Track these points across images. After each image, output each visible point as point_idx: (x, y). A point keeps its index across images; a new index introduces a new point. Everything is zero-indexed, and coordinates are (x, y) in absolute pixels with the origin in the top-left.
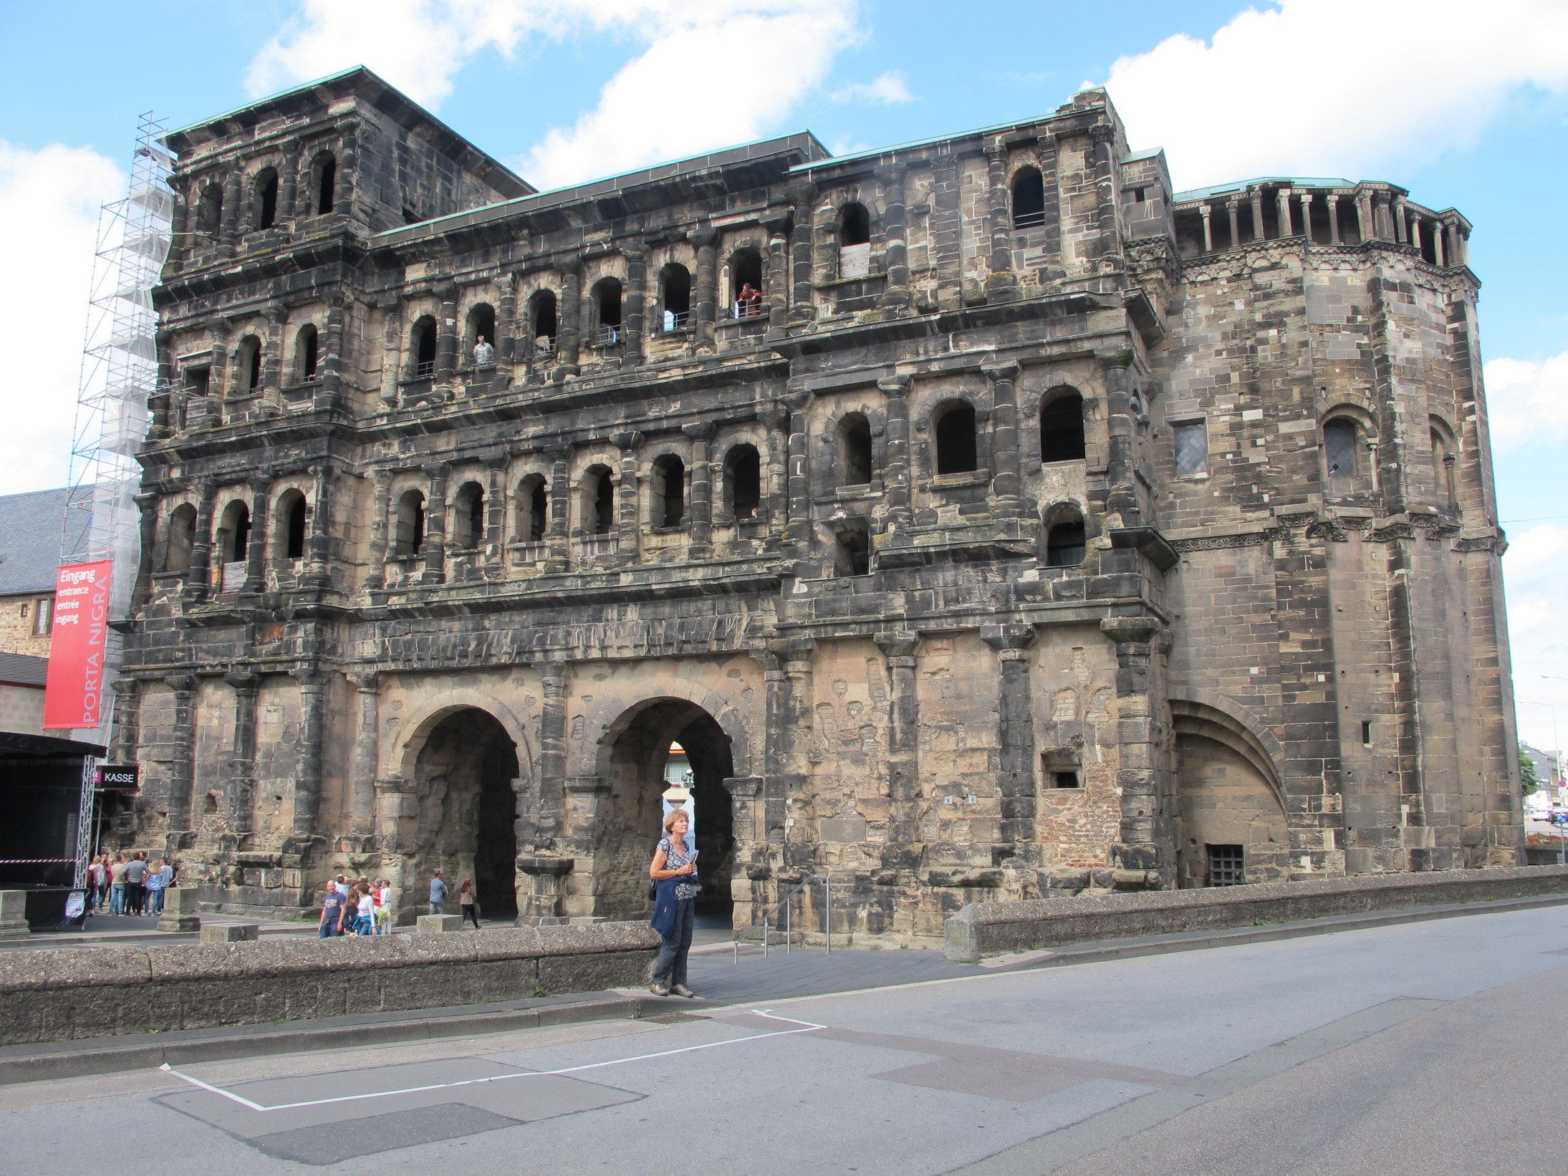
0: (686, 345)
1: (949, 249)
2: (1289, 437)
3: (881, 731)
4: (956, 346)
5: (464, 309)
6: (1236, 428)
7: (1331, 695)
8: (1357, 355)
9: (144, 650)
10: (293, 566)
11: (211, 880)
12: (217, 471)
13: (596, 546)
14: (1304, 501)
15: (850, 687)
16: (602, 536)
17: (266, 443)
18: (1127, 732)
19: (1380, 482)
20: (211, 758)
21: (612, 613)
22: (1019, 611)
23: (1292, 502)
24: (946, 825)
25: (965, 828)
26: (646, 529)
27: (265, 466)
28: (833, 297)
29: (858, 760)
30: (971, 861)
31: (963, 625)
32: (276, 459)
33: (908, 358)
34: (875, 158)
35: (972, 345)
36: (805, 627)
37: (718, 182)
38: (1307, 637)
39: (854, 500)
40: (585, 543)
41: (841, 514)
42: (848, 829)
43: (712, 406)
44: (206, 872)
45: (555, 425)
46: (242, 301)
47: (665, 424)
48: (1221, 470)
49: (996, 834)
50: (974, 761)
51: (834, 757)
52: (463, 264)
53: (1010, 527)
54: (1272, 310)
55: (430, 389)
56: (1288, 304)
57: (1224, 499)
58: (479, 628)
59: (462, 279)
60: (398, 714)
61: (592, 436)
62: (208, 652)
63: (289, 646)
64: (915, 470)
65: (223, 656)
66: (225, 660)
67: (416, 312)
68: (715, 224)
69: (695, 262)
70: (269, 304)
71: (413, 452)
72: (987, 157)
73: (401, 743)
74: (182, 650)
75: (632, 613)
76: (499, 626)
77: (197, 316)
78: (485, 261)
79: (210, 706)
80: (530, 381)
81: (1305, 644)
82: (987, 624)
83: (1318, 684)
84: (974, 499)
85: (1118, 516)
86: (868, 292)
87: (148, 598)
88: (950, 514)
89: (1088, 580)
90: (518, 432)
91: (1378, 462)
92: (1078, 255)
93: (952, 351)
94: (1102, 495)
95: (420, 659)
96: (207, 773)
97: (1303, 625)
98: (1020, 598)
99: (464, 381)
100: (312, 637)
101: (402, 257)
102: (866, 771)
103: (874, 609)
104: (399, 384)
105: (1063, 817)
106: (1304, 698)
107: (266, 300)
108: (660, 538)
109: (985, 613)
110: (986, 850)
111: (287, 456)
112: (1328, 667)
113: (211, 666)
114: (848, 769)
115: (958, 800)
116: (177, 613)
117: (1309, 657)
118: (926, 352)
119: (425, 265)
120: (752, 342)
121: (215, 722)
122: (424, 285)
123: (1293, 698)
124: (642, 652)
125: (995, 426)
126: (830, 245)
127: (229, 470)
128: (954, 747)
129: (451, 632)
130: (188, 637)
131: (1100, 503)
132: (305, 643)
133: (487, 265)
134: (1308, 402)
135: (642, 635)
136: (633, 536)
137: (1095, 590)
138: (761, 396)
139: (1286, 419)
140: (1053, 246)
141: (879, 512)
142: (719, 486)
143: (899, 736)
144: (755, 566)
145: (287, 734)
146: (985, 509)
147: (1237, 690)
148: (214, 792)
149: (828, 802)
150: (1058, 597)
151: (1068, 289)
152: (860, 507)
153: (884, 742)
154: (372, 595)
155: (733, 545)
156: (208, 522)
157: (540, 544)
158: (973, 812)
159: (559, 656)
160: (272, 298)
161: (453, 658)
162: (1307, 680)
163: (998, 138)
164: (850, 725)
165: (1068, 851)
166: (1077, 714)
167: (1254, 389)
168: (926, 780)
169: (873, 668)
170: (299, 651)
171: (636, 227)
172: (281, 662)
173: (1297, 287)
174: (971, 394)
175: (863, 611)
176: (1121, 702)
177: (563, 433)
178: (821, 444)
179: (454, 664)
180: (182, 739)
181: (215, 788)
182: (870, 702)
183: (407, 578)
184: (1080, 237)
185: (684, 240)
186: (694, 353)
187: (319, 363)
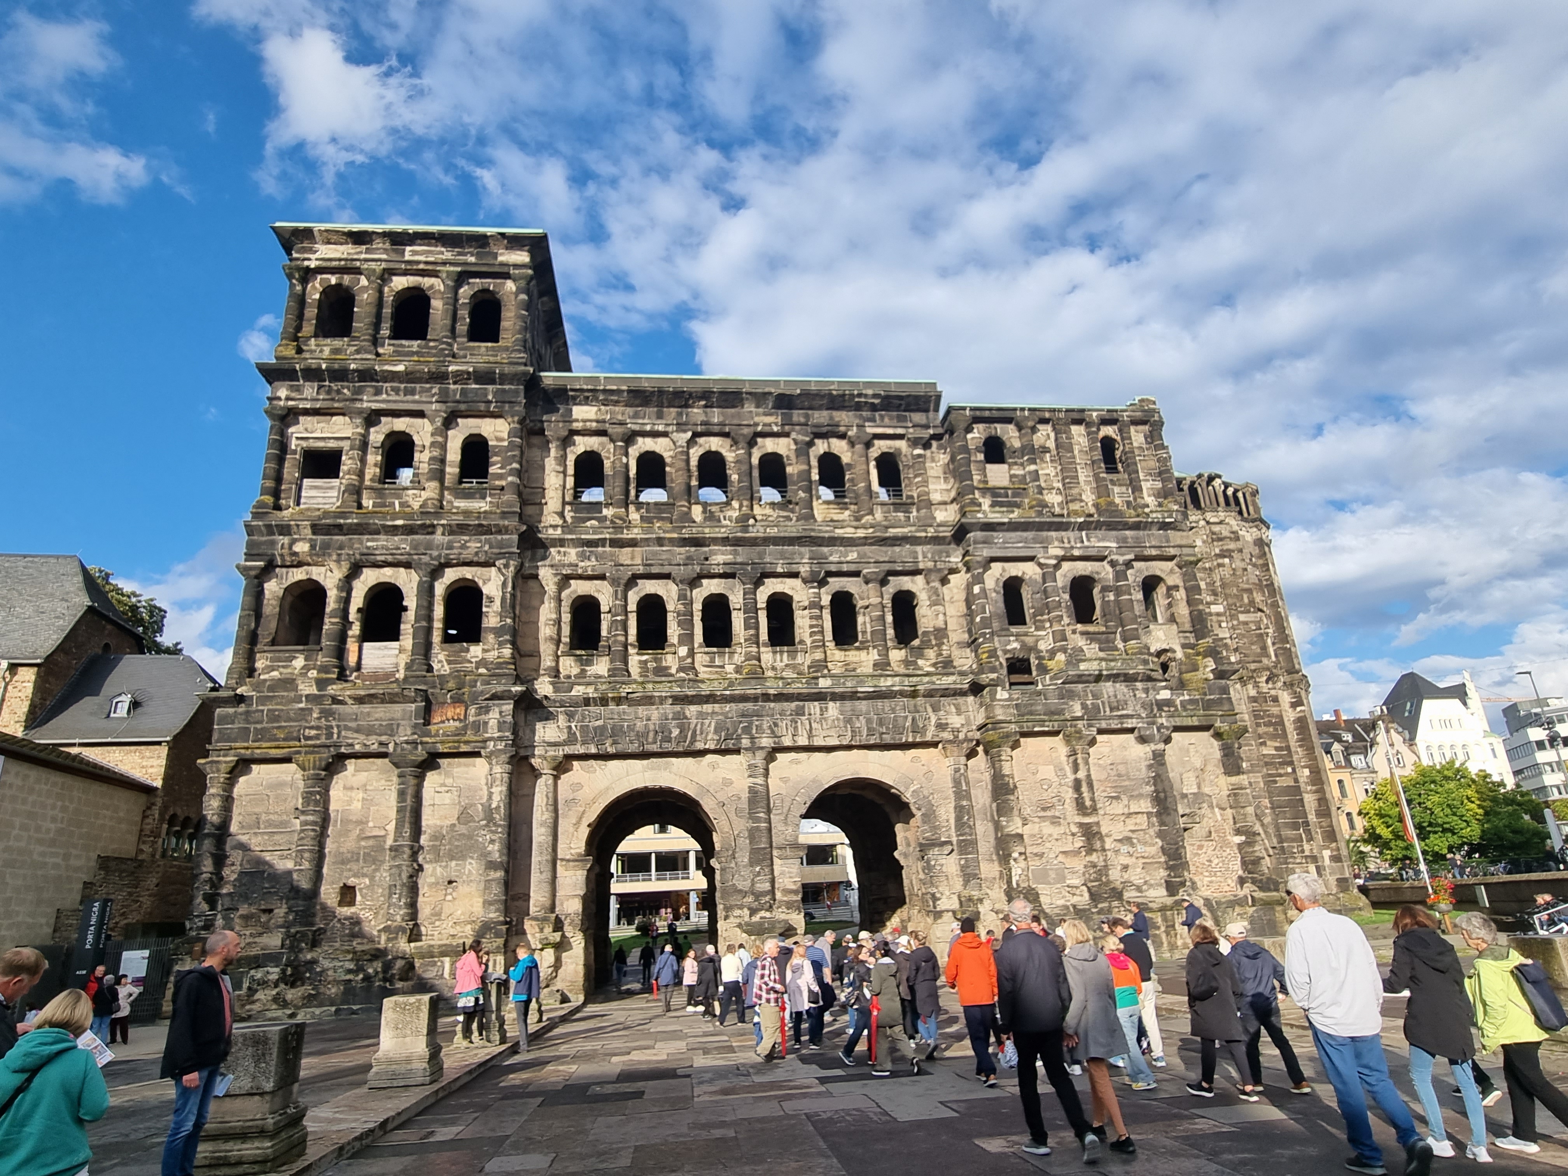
0: (847, 513)
1: (1069, 478)
2: (1246, 623)
3: (1068, 801)
4: (1088, 540)
5: (634, 452)
7: (1296, 780)
9: (252, 727)
10: (468, 650)
11: (367, 978)
12: (365, 551)
13: (785, 655)
14: (1260, 662)
15: (1040, 768)
16: (791, 648)
17: (440, 530)
18: (1242, 799)
19: (1276, 655)
20: (349, 844)
21: (814, 707)
22: (1161, 716)
23: (1254, 662)
24: (1125, 868)
25: (1139, 870)
26: (831, 645)
27: (435, 553)
28: (988, 495)
29: (1055, 821)
30: (1147, 894)
31: (1125, 725)
32: (450, 548)
33: (1056, 544)
34: (1015, 409)
35: (1099, 541)
36: (1010, 722)
37: (876, 401)
38: (1278, 744)
39: (1026, 634)
40: (775, 652)
41: (1016, 645)
42: (1053, 875)
43: (886, 559)
44: (360, 969)
45: (743, 554)
46: (397, 398)
47: (845, 568)
49: (1163, 873)
50: (1138, 821)
51: (1036, 820)
52: (636, 416)
53: (1146, 662)
54: (1225, 548)
55: (601, 512)
56: (1232, 546)
58: (680, 716)
59: (636, 428)
60: (579, 795)
61: (780, 570)
62: (357, 730)
63: (479, 727)
64: (1066, 620)
65: (380, 735)
66: (384, 738)
67: (583, 444)
68: (871, 430)
69: (849, 454)
70: (434, 407)
71: (593, 562)
72: (1088, 425)
73: (586, 821)
74: (318, 728)
75: (833, 709)
76: (701, 715)
77: (333, 399)
78: (660, 416)
79: (348, 788)
80: (705, 519)
81: (1276, 749)
82: (1140, 725)
83: (1287, 774)
84: (1108, 641)
85: (1210, 659)
86: (1013, 496)
87: (251, 671)
88: (1091, 650)
89: (1202, 699)
90: (707, 559)
91: (1274, 644)
92: (1149, 496)
93: (1086, 543)
94: (1192, 646)
95: (615, 743)
96: (343, 861)
97: (1274, 737)
98: (1160, 709)
99: (638, 510)
100: (509, 719)
101: (574, 398)
102: (1062, 830)
103: (1060, 712)
104: (564, 503)
105: (1203, 859)
106: (1284, 782)
107: (431, 403)
108: (843, 653)
109: (1139, 716)
110: (1157, 885)
111: (464, 547)
112: (1291, 763)
113: (365, 745)
114: (1048, 829)
115: (1131, 850)
116: (307, 688)
117: (1280, 756)
118: (1069, 542)
119: (595, 409)
120: (903, 519)
121: (357, 805)
122: (594, 424)
123: (1275, 782)
124: (845, 743)
125: (1118, 595)
126: (981, 461)
127: (384, 552)
128: (1121, 812)
129: (649, 719)
130: (326, 714)
131: (1191, 651)
132: (501, 726)
133: (664, 422)
134: (1252, 602)
135: (846, 727)
136: (822, 649)
137: (1208, 705)
138: (923, 556)
139: (1242, 612)
140: (1137, 489)
141: (1043, 646)
142: (889, 618)
143: (1088, 803)
144: (934, 678)
145: (464, 816)
146: (1117, 649)
148: (351, 881)
149: (1036, 855)
150: (1185, 710)
151: (1154, 515)
152: (1029, 640)
153: (1070, 807)
154: (552, 683)
155: (906, 663)
156: (347, 601)
157: (731, 650)
158: (1143, 857)
159: (766, 742)
160: (437, 402)
161: (655, 743)
162: (1281, 771)
163: (1095, 414)
164: (1045, 796)
165: (1211, 882)
166: (1199, 787)
167: (1215, 594)
168: (1107, 836)
169: (1054, 755)
170: (493, 731)
171: (802, 420)
172: (467, 742)
174: (1097, 573)
175: (1053, 713)
176: (1234, 779)
177: (753, 564)
178: (994, 595)
179: (655, 748)
180: (314, 823)
181: (355, 876)
182: (1056, 779)
183: (583, 671)
184: (1149, 485)
185: (843, 436)
186: (858, 519)
187: (492, 470)
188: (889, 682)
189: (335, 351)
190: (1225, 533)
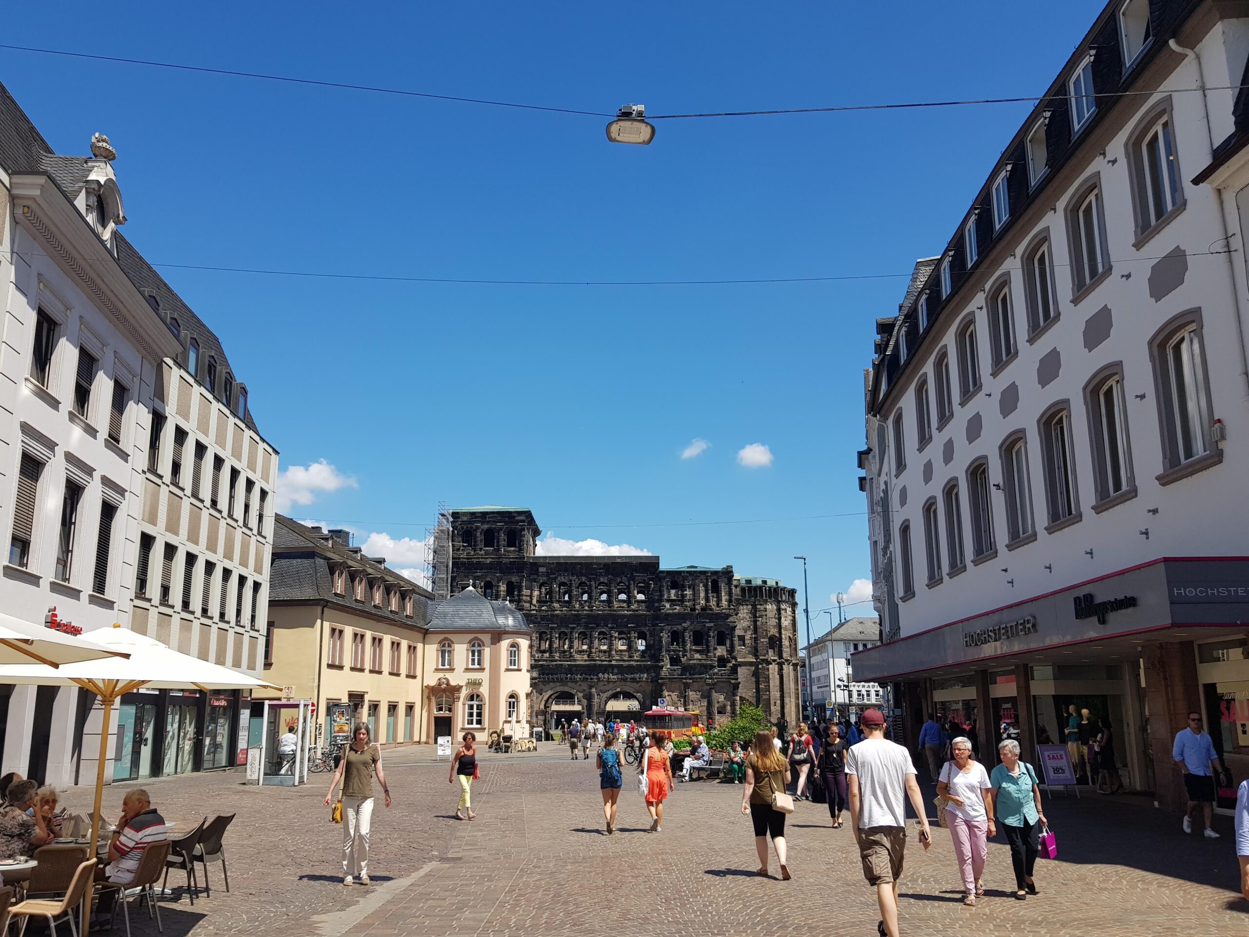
2: (763, 642)
4: (700, 619)
6: (751, 638)
7: (769, 697)
8: (775, 624)
13: (603, 652)
14: (765, 656)
18: (735, 703)
19: (779, 652)
22: (713, 678)
23: (763, 656)
26: (617, 649)
28: (669, 602)
33: (689, 620)
35: (703, 619)
37: (637, 565)
38: (765, 684)
39: (676, 650)
41: (672, 653)
43: (635, 621)
48: (748, 647)
50: (702, 709)
52: (559, 570)
53: (711, 660)
54: (760, 614)
55: (548, 604)
56: (764, 613)
57: (749, 654)
58: (570, 671)
60: (542, 692)
67: (542, 580)
69: (628, 582)
70: (499, 574)
71: (546, 622)
72: (706, 576)
73: (544, 700)
75: (616, 670)
76: (576, 671)
77: (469, 572)
80: (580, 606)
83: (767, 694)
84: (703, 653)
85: (733, 660)
86: (679, 602)
88: (697, 656)
89: (728, 672)
90: (580, 621)
91: (778, 647)
92: (725, 602)
94: (730, 654)
95: (552, 678)
98: (714, 675)
99: (559, 603)
101: (539, 565)
104: (537, 601)
106: (764, 697)
107: (497, 572)
108: (620, 652)
112: (769, 691)
118: (693, 619)
120: (644, 606)
122: (546, 574)
123: (762, 697)
124: (619, 680)
125: (708, 637)
126: (668, 589)
128: (699, 705)
129: (561, 671)
131: (729, 656)
133: (567, 573)
134: (767, 635)
135: (619, 676)
137: (729, 675)
138: (648, 620)
139: (762, 638)
141: (681, 653)
146: (706, 655)
147: (750, 694)
150: (721, 676)
151: (723, 611)
152: (676, 652)
155: (640, 656)
159: (595, 679)
160: (500, 572)
162: (764, 694)
163: (709, 573)
164: (675, 700)
166: (724, 699)
167: (755, 630)
169: (680, 688)
171: (613, 571)
173: (766, 610)
175: (680, 675)
176: (734, 697)
178: (667, 636)
182: (679, 695)
184: (724, 598)
185: (626, 576)
186: (629, 606)
187: (516, 593)
188: (633, 663)
189: (468, 554)
190: (762, 609)
